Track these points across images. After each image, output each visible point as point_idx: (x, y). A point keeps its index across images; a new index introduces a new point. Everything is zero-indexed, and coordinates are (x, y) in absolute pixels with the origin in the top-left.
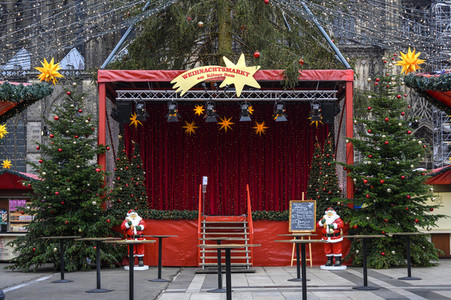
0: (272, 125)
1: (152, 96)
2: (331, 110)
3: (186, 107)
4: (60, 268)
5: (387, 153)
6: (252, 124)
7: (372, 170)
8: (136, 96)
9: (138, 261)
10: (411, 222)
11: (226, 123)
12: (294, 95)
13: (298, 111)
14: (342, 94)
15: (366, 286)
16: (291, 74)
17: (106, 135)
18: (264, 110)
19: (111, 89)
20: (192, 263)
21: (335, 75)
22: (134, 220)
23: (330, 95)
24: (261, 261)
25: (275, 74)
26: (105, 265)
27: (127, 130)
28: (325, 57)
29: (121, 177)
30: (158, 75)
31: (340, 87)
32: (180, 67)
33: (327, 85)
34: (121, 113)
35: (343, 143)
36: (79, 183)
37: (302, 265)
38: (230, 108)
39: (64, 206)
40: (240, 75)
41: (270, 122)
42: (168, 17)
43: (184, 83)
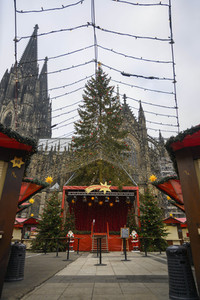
0: (115, 204)
1: (79, 193)
2: (132, 199)
3: (89, 197)
4: (45, 251)
5: (151, 212)
6: (108, 203)
7: (146, 218)
8: (74, 194)
9: (71, 249)
10: (160, 235)
11: (101, 203)
12: (121, 194)
13: (123, 199)
14: (135, 194)
15: (146, 256)
16: (120, 188)
17: (64, 206)
18: (112, 199)
19: (67, 191)
20: (89, 250)
21: (133, 188)
22: (71, 234)
23: (132, 194)
24: (112, 249)
25: (115, 188)
26: (60, 251)
27: (70, 204)
28: (131, 183)
29: (68, 219)
30: (81, 187)
31: (135, 192)
32: (88, 185)
33: (131, 191)
34: (69, 199)
35: (137, 209)
36: (54, 221)
37: (125, 251)
38: (102, 198)
39: (49, 229)
40: (105, 188)
41: (114, 202)
42: (84, 170)
43: (89, 190)
